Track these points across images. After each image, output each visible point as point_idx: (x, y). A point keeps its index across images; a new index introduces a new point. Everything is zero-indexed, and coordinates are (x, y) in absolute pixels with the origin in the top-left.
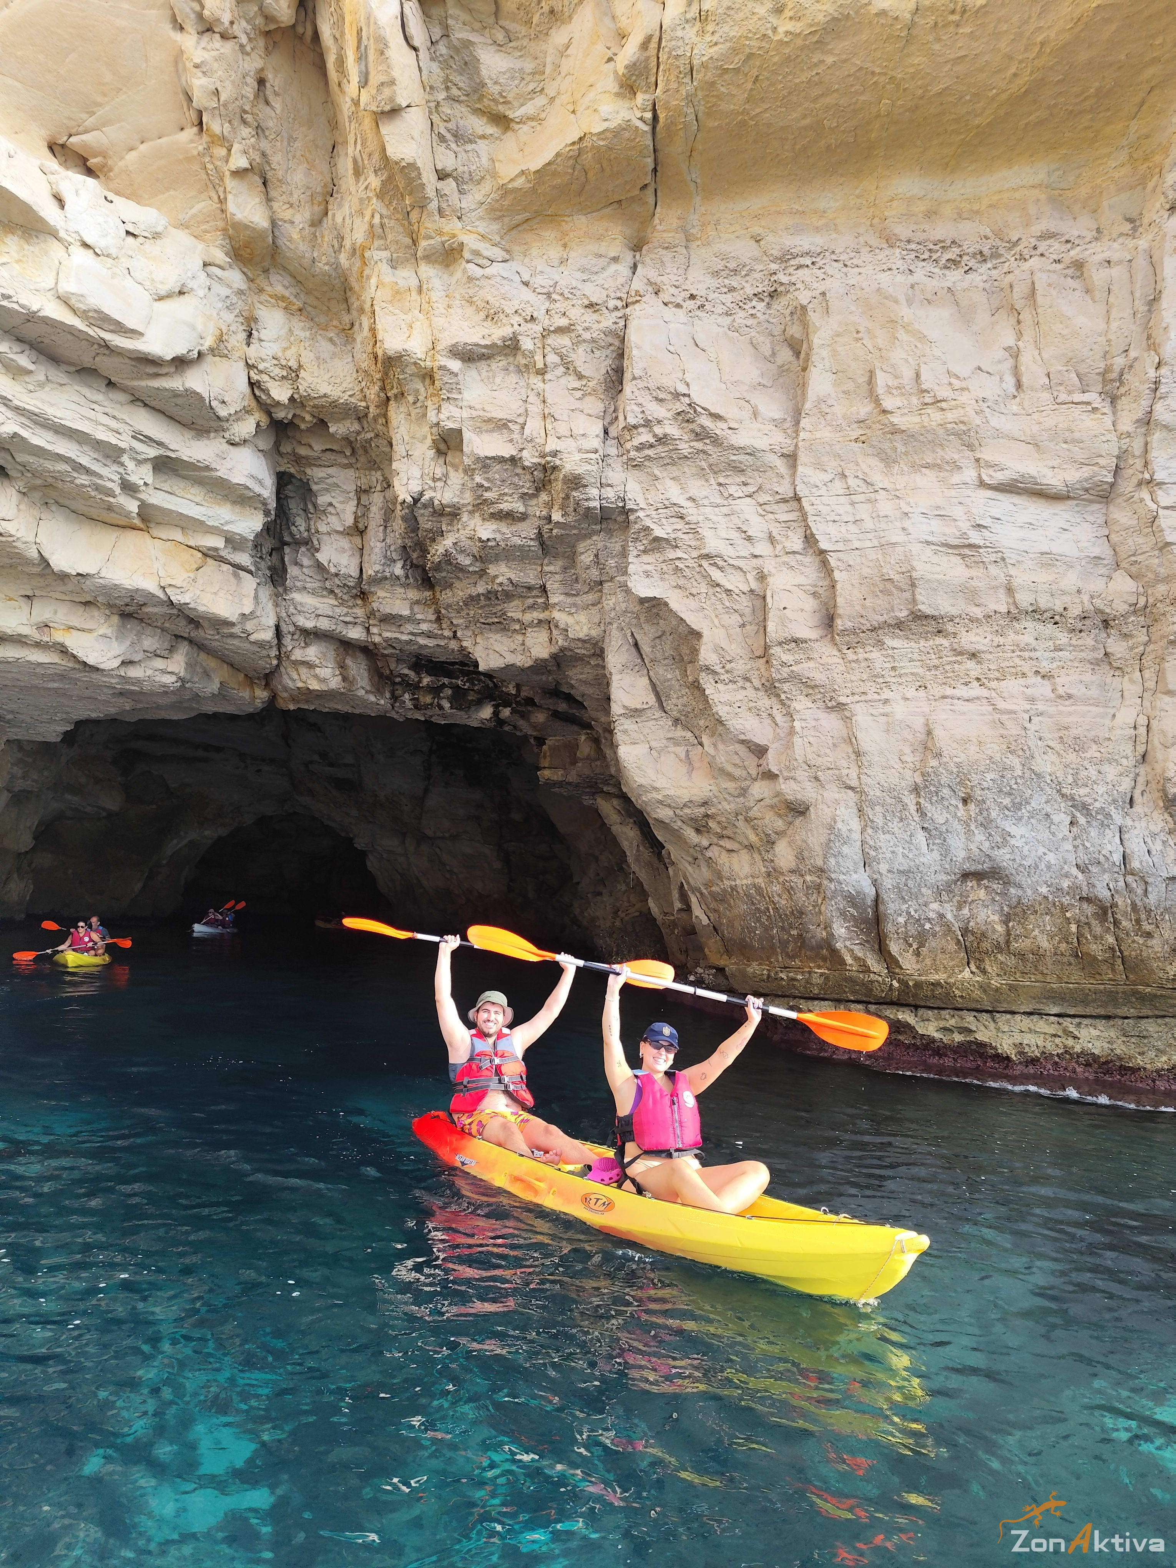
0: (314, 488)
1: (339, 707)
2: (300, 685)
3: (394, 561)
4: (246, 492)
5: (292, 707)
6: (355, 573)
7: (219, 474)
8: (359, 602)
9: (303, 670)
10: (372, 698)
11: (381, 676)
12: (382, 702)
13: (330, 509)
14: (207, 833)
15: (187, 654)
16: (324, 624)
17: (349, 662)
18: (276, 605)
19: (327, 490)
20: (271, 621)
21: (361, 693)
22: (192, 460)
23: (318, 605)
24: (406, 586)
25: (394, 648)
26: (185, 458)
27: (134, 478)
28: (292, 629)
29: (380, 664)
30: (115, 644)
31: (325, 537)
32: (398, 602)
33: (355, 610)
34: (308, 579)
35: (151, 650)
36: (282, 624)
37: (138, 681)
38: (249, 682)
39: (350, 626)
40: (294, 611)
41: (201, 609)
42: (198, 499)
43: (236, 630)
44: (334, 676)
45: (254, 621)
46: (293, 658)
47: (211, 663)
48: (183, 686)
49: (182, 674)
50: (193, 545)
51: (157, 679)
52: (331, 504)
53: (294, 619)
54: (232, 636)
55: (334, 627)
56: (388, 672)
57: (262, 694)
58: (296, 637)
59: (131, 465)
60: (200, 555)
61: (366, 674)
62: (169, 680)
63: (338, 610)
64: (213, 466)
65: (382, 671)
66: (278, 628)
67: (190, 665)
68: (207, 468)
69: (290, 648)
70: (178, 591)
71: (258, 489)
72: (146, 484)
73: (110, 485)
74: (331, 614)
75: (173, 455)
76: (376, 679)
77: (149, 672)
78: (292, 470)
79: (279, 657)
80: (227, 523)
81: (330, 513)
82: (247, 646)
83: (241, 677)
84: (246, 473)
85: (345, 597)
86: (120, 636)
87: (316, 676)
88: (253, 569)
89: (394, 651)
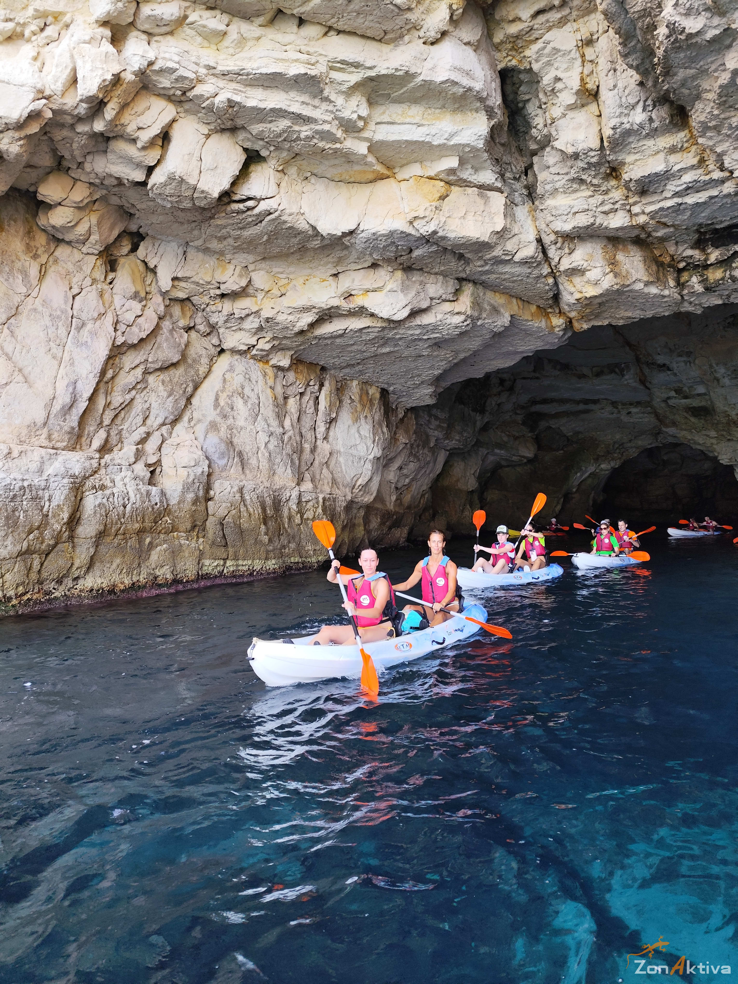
0: (536, 67)
1: (630, 314)
2: (578, 296)
3: (633, 107)
4: (455, 89)
5: (585, 326)
6: (596, 144)
7: (421, 78)
8: (613, 183)
9: (577, 280)
10: (654, 290)
11: (660, 265)
12: (666, 292)
13: (559, 85)
14: (603, 466)
15: (472, 294)
16: (583, 220)
17: (620, 257)
18: (535, 219)
19: (549, 64)
20: (532, 236)
21: (639, 286)
22: (390, 72)
23: (572, 203)
24: (654, 133)
25: (665, 225)
26: (384, 72)
27: (346, 114)
28: (553, 237)
29: (657, 253)
30: (401, 296)
31: (561, 122)
32: (651, 159)
33: (611, 195)
34: (557, 178)
35: (437, 295)
36: (544, 237)
37: (435, 328)
38: (543, 311)
39: (611, 215)
40: (552, 218)
41: (451, 235)
42: (417, 120)
43: (497, 252)
44: (605, 274)
45: (515, 240)
46: (562, 268)
47: (499, 300)
48: (474, 325)
49: (469, 313)
50: (432, 173)
51: (448, 321)
52: (558, 79)
53: (552, 226)
54: (498, 261)
55: (592, 220)
56: (668, 259)
57: (558, 322)
58: (559, 245)
59: (340, 100)
60: (442, 184)
61: (641, 266)
62: (457, 319)
63: (592, 201)
64: (412, 71)
65: (662, 259)
66: (539, 241)
67: (476, 304)
68: (409, 76)
69: (557, 260)
70: (423, 222)
71: (466, 82)
72: (360, 117)
73: (326, 127)
74: (586, 207)
75: (372, 73)
76: (654, 268)
77: (440, 317)
78: (514, 62)
79: (552, 274)
80: (452, 136)
81: (560, 91)
82: (518, 270)
83: (533, 308)
84: (448, 67)
85: (595, 181)
86: (404, 288)
87: (588, 282)
88: (499, 184)
89: (667, 230)
